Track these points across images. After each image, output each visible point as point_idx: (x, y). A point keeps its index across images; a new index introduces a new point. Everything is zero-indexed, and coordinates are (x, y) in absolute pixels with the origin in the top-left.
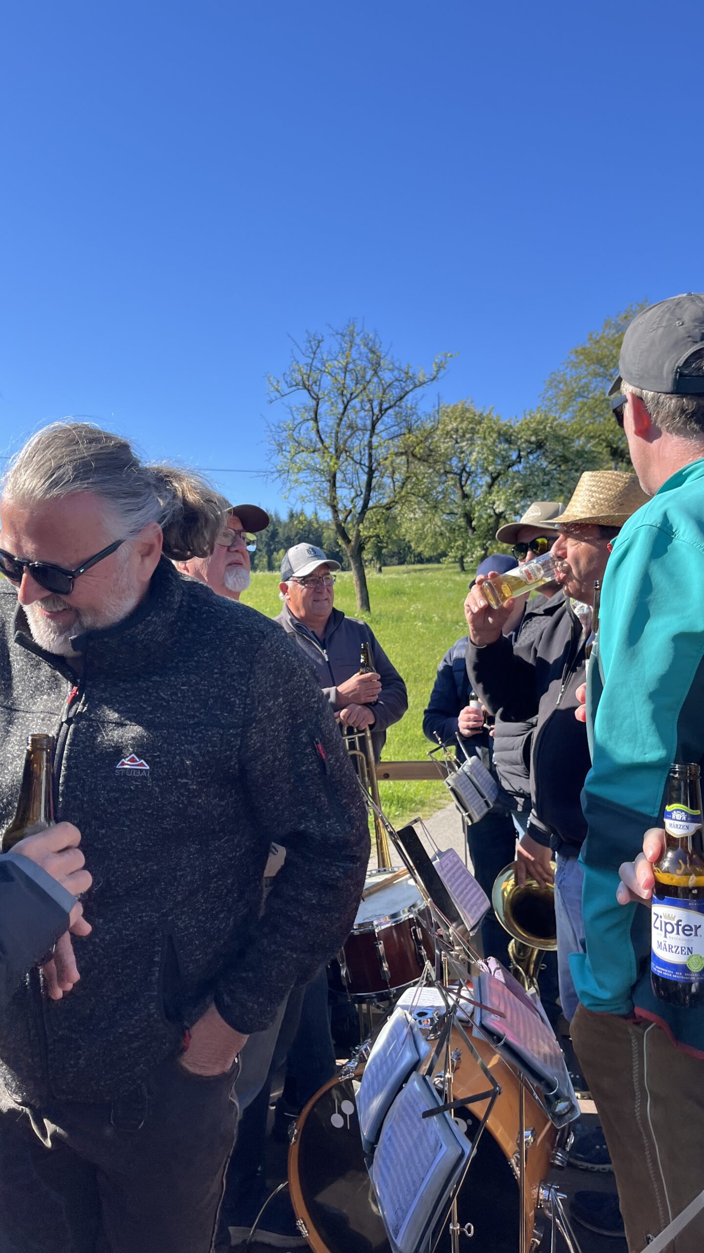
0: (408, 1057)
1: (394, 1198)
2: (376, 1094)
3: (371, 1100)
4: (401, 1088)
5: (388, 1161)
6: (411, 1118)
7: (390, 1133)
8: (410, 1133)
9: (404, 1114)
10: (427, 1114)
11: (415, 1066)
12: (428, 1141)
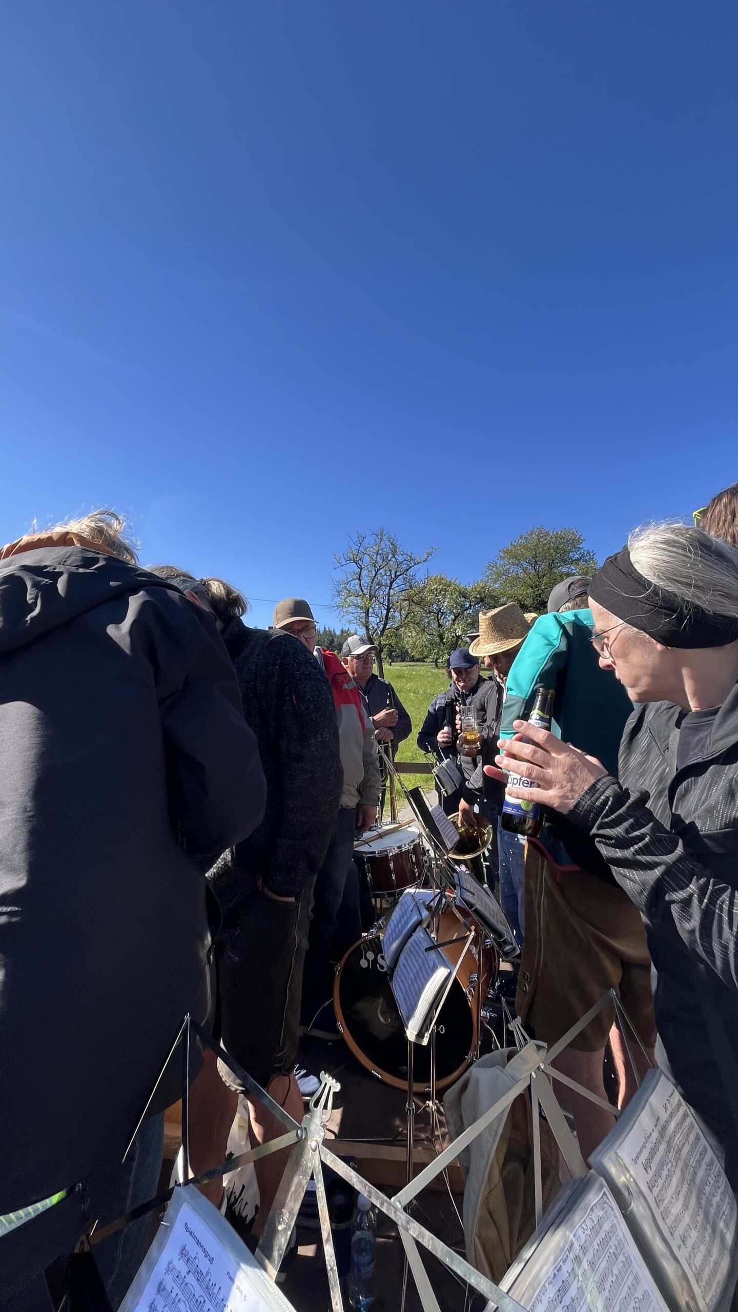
0: (415, 919)
1: (407, 998)
2: (394, 940)
3: (391, 944)
4: (411, 935)
5: (403, 977)
6: (418, 953)
7: (404, 961)
8: (417, 961)
9: (413, 949)
10: (427, 950)
11: (419, 923)
12: (428, 964)
